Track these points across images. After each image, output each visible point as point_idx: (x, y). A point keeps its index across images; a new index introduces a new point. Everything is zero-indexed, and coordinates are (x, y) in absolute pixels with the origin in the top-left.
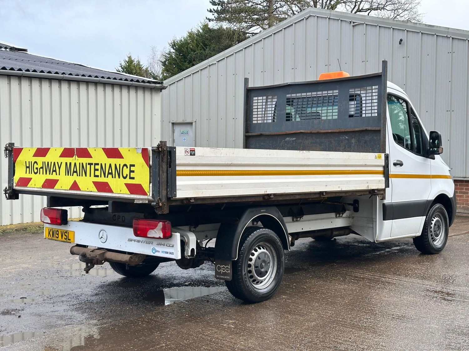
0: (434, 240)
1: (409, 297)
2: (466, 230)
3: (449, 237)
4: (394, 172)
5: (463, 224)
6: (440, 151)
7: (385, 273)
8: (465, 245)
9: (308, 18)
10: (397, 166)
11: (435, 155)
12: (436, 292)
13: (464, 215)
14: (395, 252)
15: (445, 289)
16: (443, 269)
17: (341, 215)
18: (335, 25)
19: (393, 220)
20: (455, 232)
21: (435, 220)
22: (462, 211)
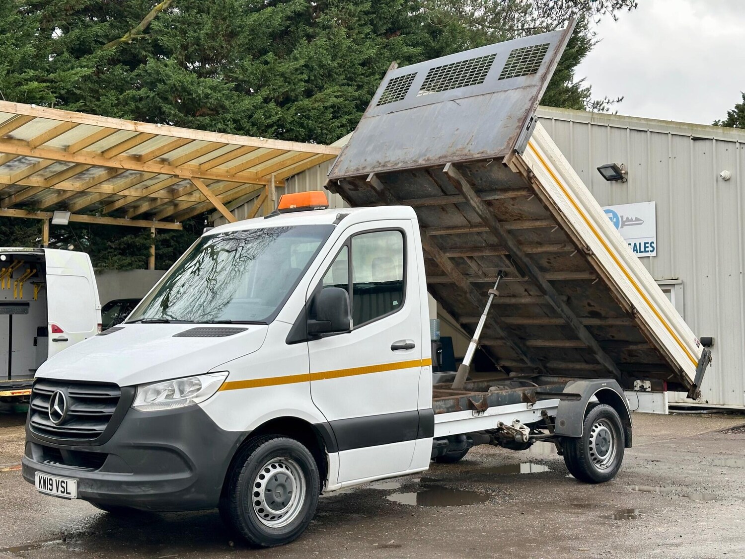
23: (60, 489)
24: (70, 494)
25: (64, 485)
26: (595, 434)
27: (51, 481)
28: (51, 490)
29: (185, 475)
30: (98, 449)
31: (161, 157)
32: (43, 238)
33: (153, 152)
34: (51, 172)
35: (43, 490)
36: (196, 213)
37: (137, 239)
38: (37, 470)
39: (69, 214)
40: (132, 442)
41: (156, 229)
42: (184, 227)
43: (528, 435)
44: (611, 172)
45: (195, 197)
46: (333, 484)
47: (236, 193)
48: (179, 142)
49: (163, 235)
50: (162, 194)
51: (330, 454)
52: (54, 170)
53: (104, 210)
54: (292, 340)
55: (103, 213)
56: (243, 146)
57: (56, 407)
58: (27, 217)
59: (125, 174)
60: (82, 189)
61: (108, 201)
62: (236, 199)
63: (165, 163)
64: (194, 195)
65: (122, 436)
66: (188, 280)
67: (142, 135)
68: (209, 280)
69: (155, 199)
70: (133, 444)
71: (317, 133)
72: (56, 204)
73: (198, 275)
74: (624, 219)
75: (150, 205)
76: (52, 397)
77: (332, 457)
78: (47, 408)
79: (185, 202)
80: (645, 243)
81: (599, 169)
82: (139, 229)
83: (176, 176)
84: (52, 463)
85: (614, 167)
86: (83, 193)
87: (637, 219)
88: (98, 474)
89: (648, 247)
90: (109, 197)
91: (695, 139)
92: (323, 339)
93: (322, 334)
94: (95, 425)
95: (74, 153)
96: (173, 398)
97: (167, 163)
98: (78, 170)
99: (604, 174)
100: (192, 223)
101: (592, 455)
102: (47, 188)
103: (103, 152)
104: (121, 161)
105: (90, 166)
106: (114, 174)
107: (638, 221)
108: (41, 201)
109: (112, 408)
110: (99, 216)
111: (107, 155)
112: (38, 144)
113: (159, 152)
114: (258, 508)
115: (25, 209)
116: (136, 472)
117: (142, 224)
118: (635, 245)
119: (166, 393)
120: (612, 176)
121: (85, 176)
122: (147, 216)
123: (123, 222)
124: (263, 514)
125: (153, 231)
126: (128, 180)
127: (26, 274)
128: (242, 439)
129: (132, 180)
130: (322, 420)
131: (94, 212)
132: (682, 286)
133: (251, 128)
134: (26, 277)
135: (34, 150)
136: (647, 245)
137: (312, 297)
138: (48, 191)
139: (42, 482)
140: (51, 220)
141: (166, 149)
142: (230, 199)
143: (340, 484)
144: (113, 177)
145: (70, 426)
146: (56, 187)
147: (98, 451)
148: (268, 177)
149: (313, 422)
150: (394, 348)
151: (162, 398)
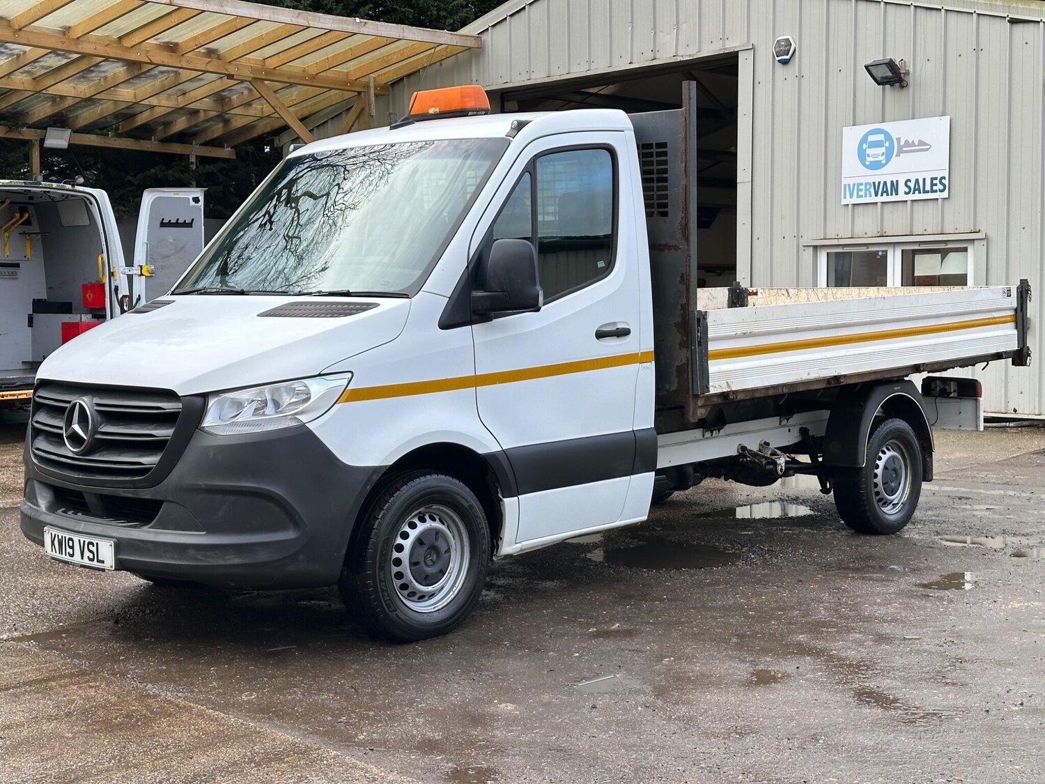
23: (87, 553)
24: (103, 562)
25: (94, 549)
26: (881, 464)
27: (71, 542)
28: (72, 556)
29: (290, 535)
30: (146, 494)
31: (206, 46)
32: (31, 168)
33: (195, 38)
34: (43, 67)
35: (57, 555)
36: (256, 133)
37: (170, 172)
38: (46, 524)
39: (69, 131)
40: (202, 482)
41: (197, 156)
42: (237, 154)
43: (783, 465)
44: (884, 72)
45: (256, 109)
46: (510, 545)
47: (315, 104)
48: (234, 23)
49: (207, 166)
50: (207, 104)
51: (506, 500)
52: (47, 64)
53: (120, 127)
54: (447, 323)
55: (119, 132)
56: (331, 30)
57: (76, 427)
58: (7, 136)
59: (153, 73)
60: (88, 95)
61: (126, 114)
62: (314, 114)
63: (213, 56)
64: (254, 106)
65: (182, 472)
66: (254, 238)
67: (181, 10)
68: (288, 238)
69: (196, 112)
70: (203, 487)
71: (432, 15)
72: (50, 117)
73: (271, 229)
74: (902, 143)
75: (188, 120)
76: (67, 410)
77: (509, 504)
78: (61, 428)
79: (240, 118)
80: (932, 179)
81: (867, 67)
82: (173, 157)
83: (230, 77)
84: (70, 513)
85: (891, 65)
86: (89, 101)
87: (921, 143)
88: (148, 532)
89: (936, 185)
90: (128, 108)
91: (1014, 22)
92: (494, 321)
93: (492, 314)
94: (140, 456)
95: (78, 38)
96: (264, 414)
97: (216, 56)
98: (84, 65)
99: (874, 73)
100: (250, 148)
101: (877, 493)
102: (37, 92)
103: (120, 38)
104: (147, 52)
105: (101, 59)
106: (136, 73)
107: (923, 146)
108: (28, 113)
109: (167, 428)
110: (112, 137)
111: (127, 43)
112: (23, 24)
113: (204, 38)
114: (399, 582)
115: (5, 125)
116: (211, 529)
117: (177, 149)
118: (917, 181)
119: (255, 405)
120: (886, 78)
121: (93, 74)
122: (184, 137)
123: (148, 146)
124: (406, 593)
125: (193, 159)
126: (157, 83)
127: (14, 220)
128: (376, 478)
129: (163, 81)
130: (494, 448)
131: (105, 131)
132: (985, 242)
133: (334, 7)
134: (13, 224)
135: (19, 33)
136: (935, 182)
137: (478, 253)
138: (37, 98)
139: (56, 543)
140: (42, 141)
141: (214, 34)
142: (306, 113)
143: (519, 545)
144: (137, 77)
145: (100, 456)
146: (50, 91)
147: (147, 497)
148: (364, 80)
149: (481, 451)
150: (600, 335)
151: (246, 415)
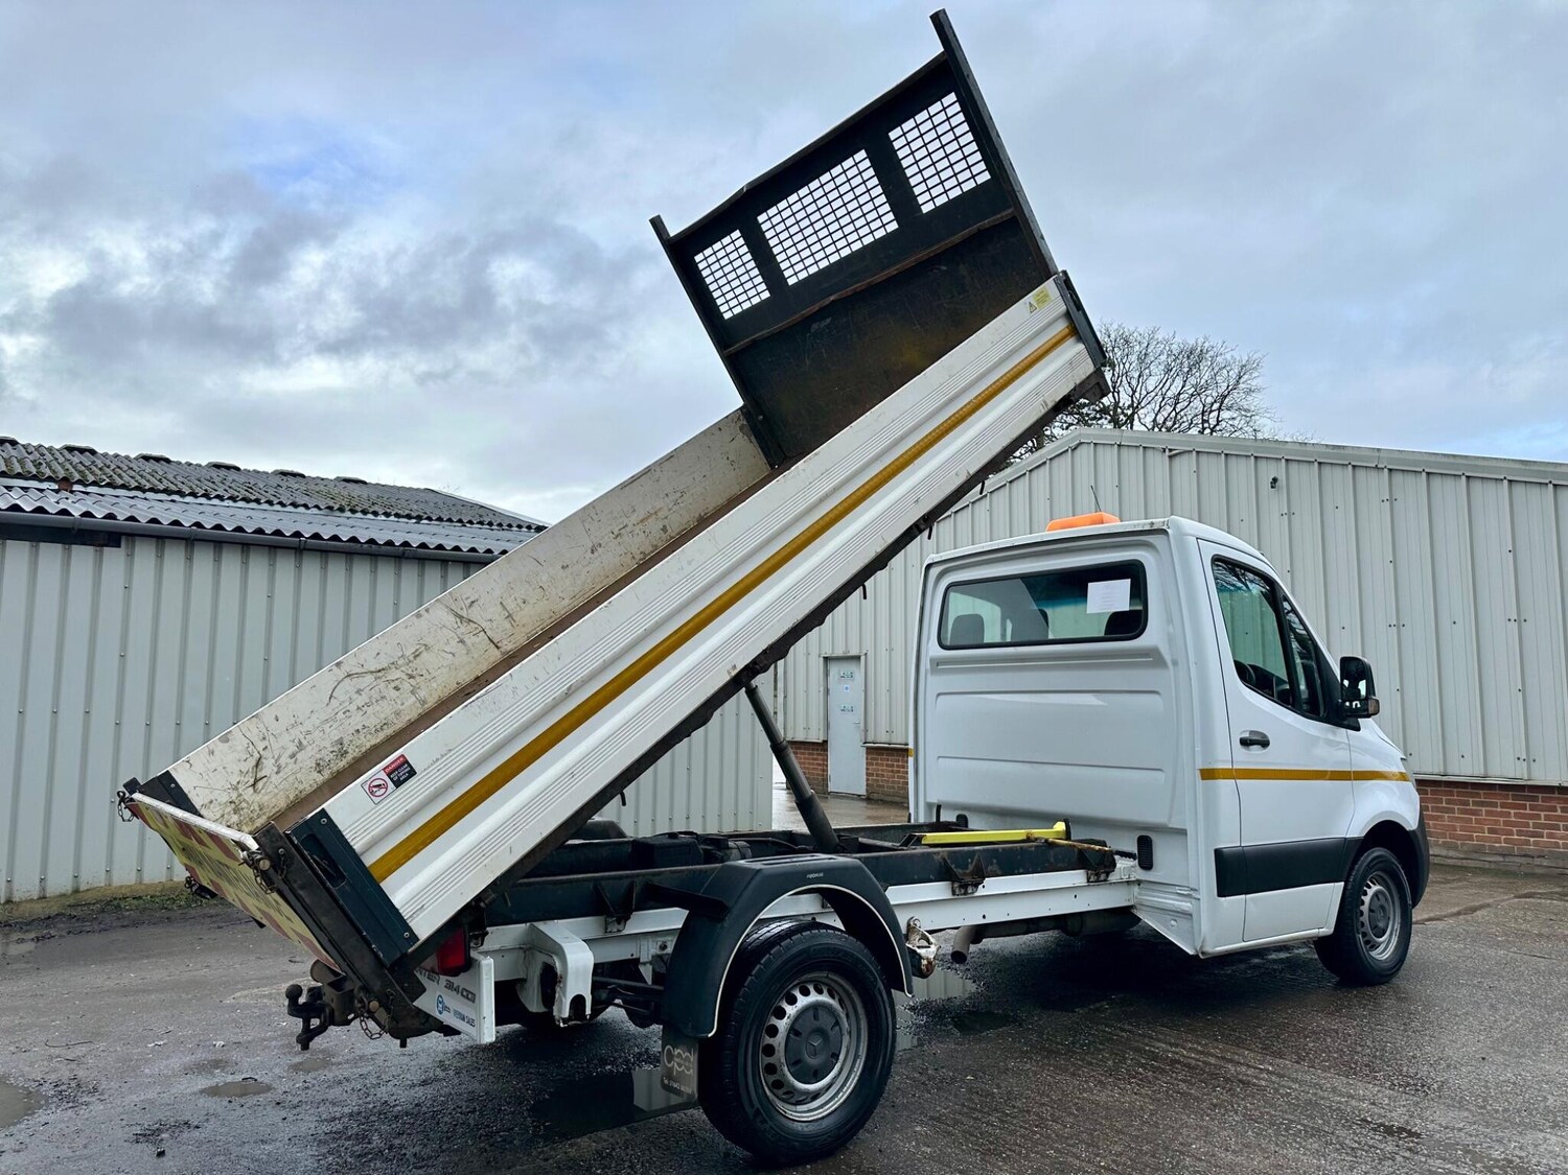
0: (1374, 946)
1: (1305, 1154)
2: (1458, 904)
3: (1417, 923)
4: (1242, 762)
5: (1449, 885)
6: (1371, 710)
7: (1237, 1046)
8: (1460, 950)
9: (1075, 448)
10: (1251, 747)
11: (1359, 720)
12: (1389, 1131)
13: (1450, 861)
14: (1275, 970)
15: (1418, 1121)
16: (1408, 1036)
17: (1103, 877)
18: (1133, 459)
19: (1248, 896)
20: (1432, 911)
21: (1370, 892)
22: (1444, 853)
